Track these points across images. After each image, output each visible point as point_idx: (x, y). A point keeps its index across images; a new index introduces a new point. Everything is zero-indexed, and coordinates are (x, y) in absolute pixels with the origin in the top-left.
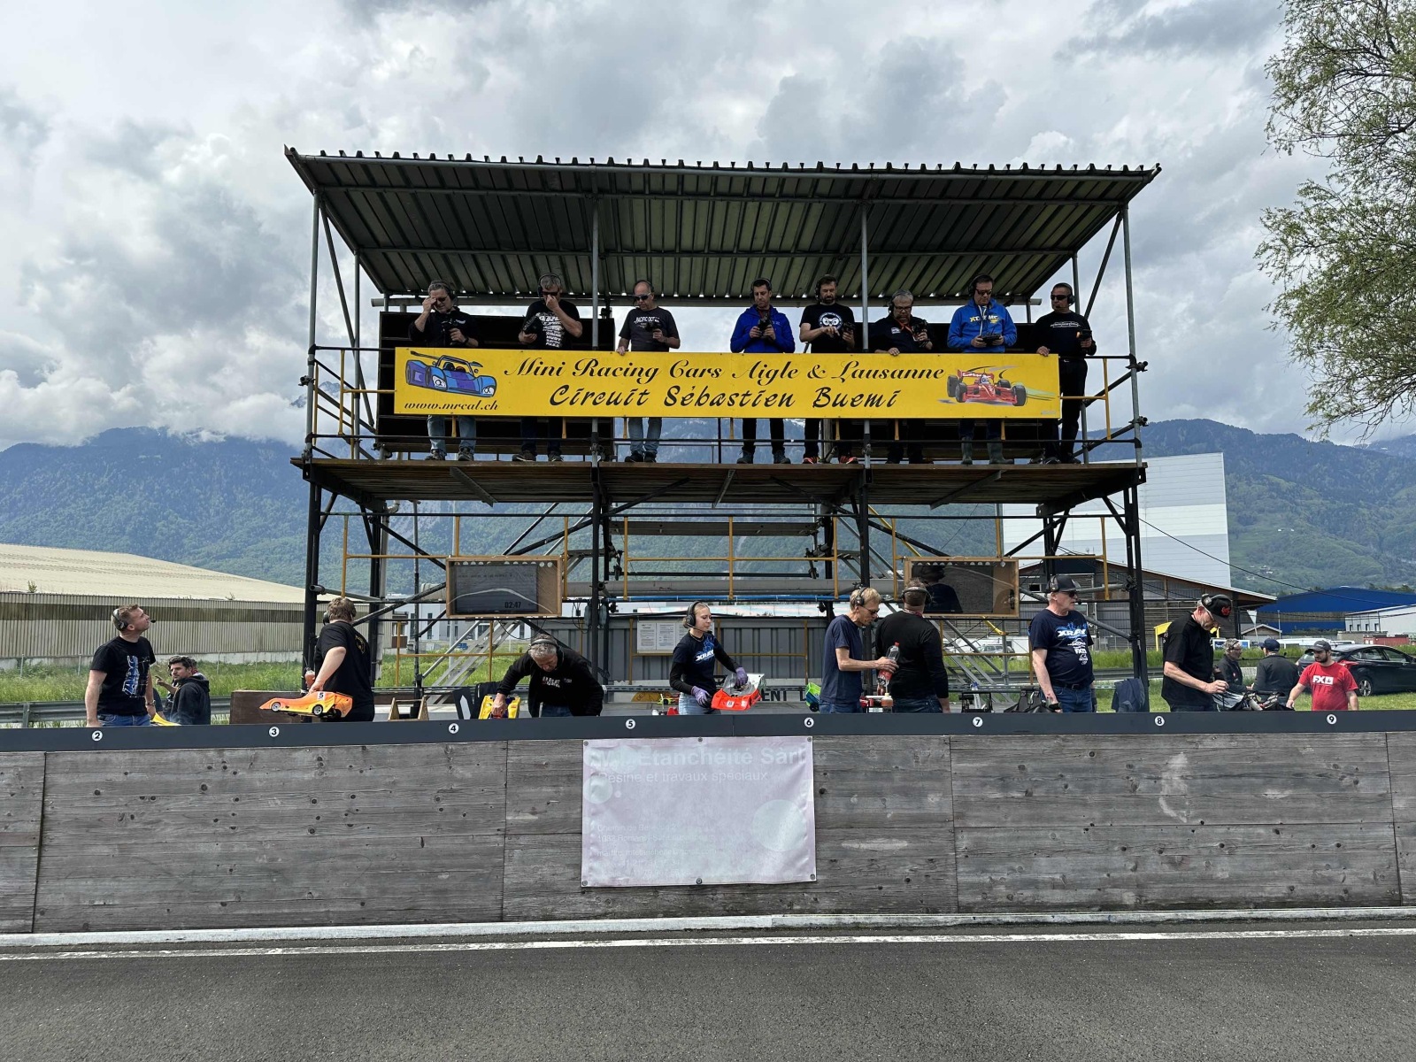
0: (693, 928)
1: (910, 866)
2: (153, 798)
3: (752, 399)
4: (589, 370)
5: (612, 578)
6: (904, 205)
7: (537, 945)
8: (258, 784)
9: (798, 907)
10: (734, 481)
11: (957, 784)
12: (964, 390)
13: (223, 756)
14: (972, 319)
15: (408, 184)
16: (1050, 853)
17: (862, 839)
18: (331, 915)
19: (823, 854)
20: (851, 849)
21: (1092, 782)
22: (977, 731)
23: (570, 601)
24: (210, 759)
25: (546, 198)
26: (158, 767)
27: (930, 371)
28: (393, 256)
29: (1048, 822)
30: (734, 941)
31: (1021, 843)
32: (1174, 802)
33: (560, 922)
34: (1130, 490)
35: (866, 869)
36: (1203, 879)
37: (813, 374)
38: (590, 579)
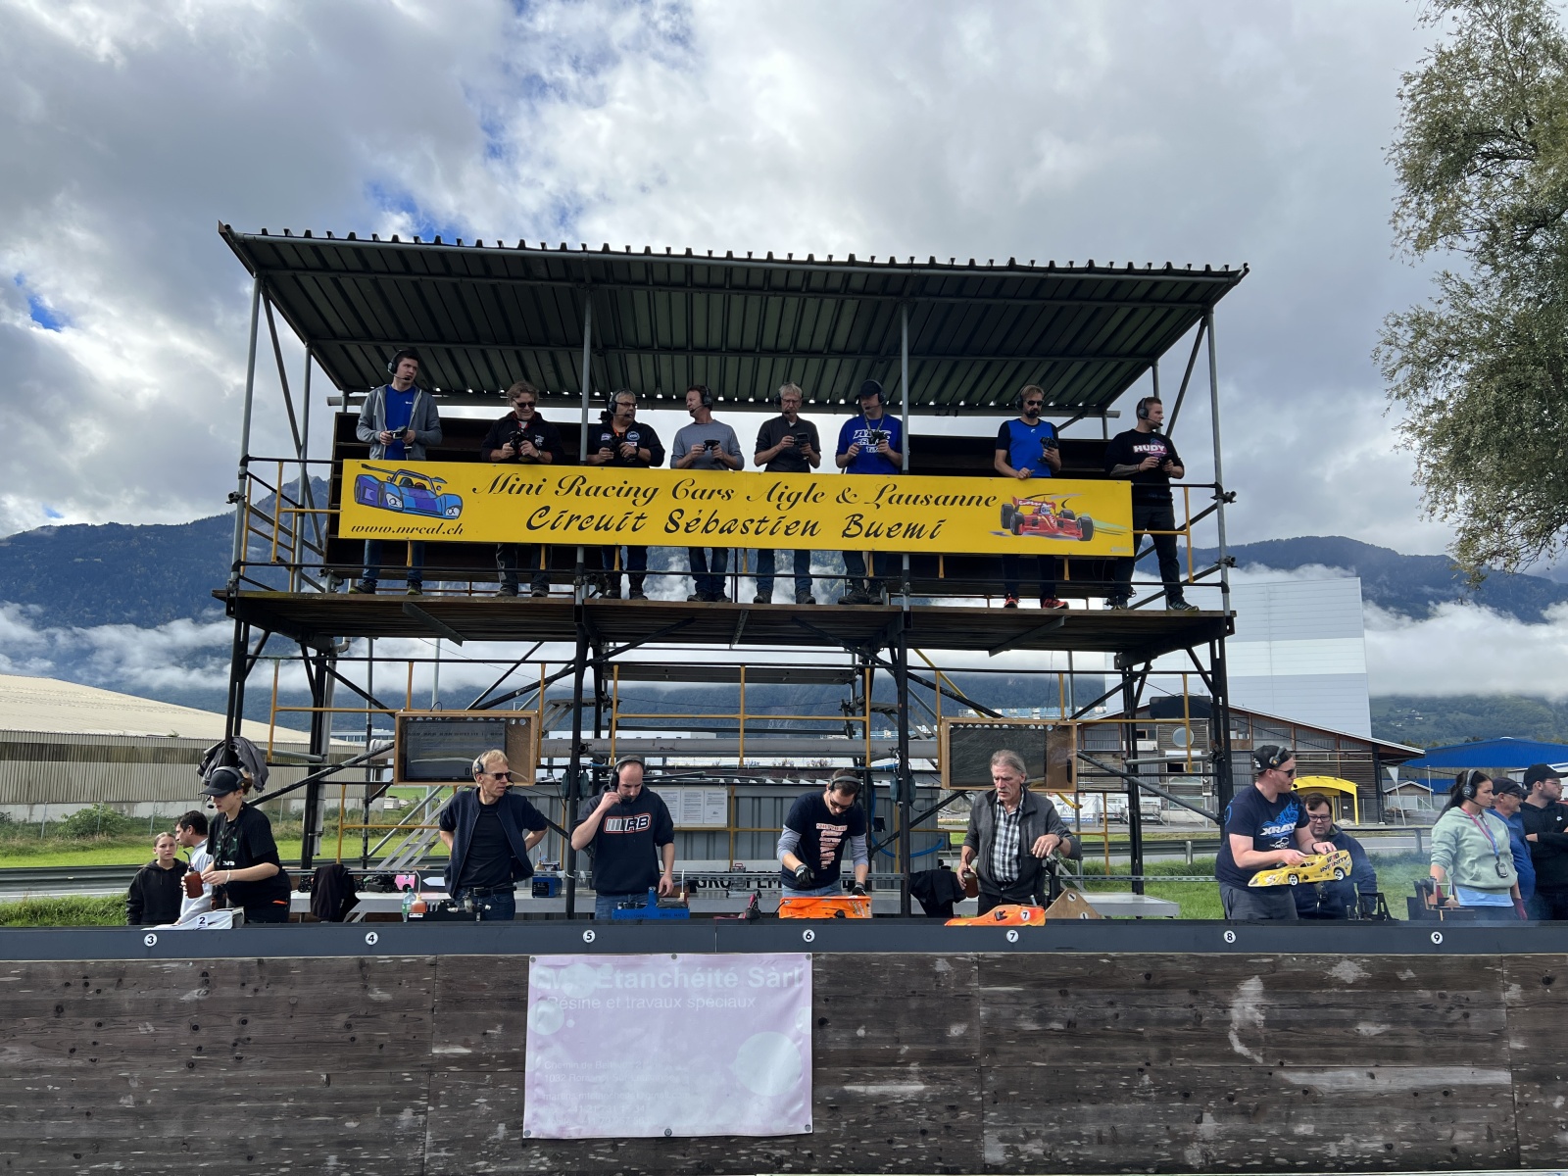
1: (927, 1114)
3: (770, 526)
4: (575, 488)
6: (952, 305)
8: (127, 1005)
9: (789, 1166)
10: (749, 622)
12: (1020, 520)
16: (1096, 1099)
17: (868, 1081)
19: (821, 1100)
20: (856, 1094)
21: (1149, 1010)
24: (69, 974)
25: (532, 288)
27: (981, 498)
28: (352, 348)
32: (1245, 1041)
34: (1217, 641)
35: (872, 1119)
37: (842, 498)
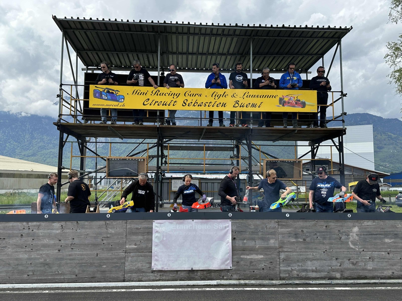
0: (190, 284)
1: (264, 264)
2: (4, 239)
3: (212, 104)
4: (156, 93)
5: (163, 165)
6: (265, 39)
7: (136, 290)
8: (41, 234)
9: (226, 278)
10: (206, 132)
11: (280, 237)
12: (285, 102)
13: (28, 224)
14: (288, 78)
15: (95, 29)
16: (312, 260)
17: (248, 255)
18: (65, 279)
19: (235, 260)
20: (244, 258)
21: (326, 236)
22: (288, 218)
23: (149, 173)
24: (24, 226)
25: (142, 34)
26: (6, 228)
27: (273, 96)
28: (89, 53)
29: (311, 250)
30: (204, 289)
31: (302, 256)
32: (354, 243)
33: (144, 282)
34: (341, 137)
35: (249, 265)
36: (363, 269)
37: (233, 96)
38: (156, 165)
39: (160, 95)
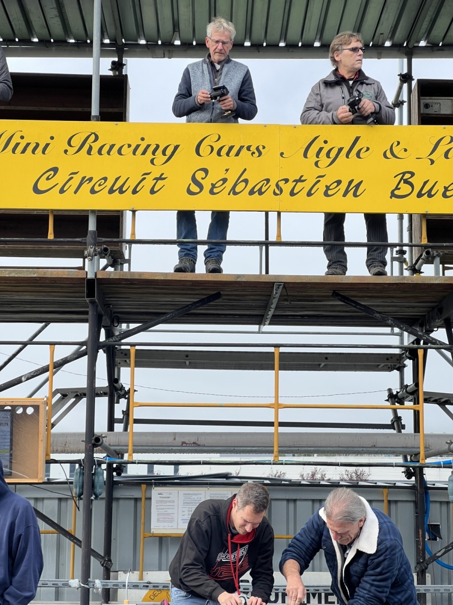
3: (307, 186)
4: (86, 147)
10: (282, 298)
37: (390, 153)
39: (100, 152)
